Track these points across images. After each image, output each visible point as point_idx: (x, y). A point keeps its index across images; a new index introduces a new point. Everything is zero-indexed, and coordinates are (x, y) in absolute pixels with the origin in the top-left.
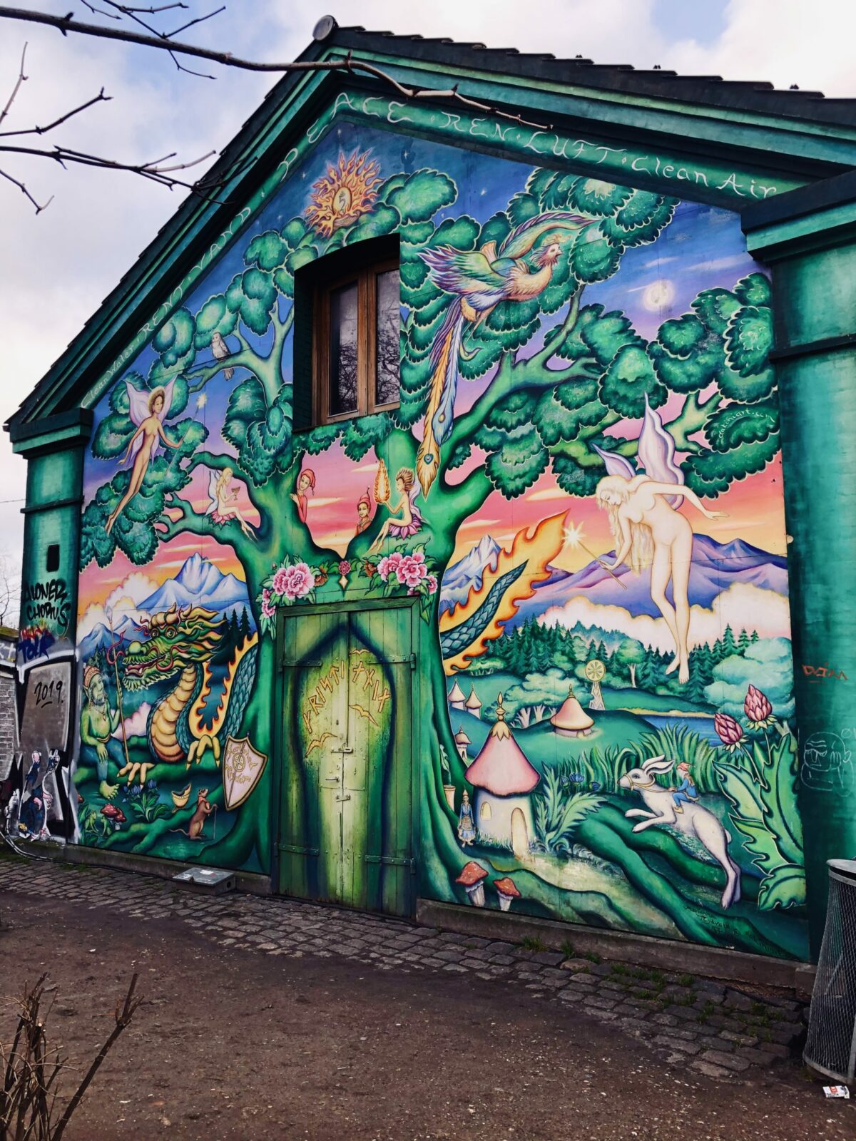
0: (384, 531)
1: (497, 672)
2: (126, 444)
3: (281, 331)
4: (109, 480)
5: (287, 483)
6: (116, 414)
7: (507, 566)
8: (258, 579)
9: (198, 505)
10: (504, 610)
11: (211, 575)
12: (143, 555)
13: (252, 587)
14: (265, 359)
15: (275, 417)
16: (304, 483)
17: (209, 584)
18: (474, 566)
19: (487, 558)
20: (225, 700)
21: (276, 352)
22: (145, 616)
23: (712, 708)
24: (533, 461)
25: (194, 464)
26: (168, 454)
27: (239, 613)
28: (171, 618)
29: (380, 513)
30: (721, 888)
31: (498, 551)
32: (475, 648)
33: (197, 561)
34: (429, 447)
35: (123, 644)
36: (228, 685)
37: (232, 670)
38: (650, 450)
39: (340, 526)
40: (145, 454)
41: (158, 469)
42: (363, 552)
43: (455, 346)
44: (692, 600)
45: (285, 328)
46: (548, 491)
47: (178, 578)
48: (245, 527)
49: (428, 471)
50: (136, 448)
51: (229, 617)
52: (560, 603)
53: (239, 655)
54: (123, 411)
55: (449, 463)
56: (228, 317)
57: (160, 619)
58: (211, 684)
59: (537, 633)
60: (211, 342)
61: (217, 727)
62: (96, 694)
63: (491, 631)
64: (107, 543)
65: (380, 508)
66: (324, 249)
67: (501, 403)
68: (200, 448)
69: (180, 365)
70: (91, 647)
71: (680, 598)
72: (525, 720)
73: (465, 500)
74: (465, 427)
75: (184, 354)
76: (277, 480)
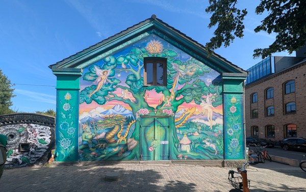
0: (164, 105)
1: (184, 128)
2: (95, 79)
3: (140, 67)
4: (90, 86)
5: (142, 95)
6: (91, 72)
7: (186, 113)
8: (135, 111)
9: (118, 95)
10: (186, 119)
11: (123, 109)
12: (102, 103)
13: (133, 112)
14: (137, 71)
15: (139, 82)
16: (146, 95)
17: (122, 110)
18: (181, 112)
19: (183, 111)
20: (127, 132)
21: (139, 71)
22: (103, 115)
23: (215, 132)
24: (191, 99)
25: (117, 87)
26: (109, 84)
27: (131, 116)
28: (111, 116)
29: (163, 103)
30: (215, 153)
31: (185, 111)
32: (181, 124)
33: (119, 106)
34: (173, 93)
35: (96, 121)
36: (128, 129)
37: (129, 126)
38: (208, 100)
39: (155, 103)
40: (102, 82)
41: (106, 86)
42: (160, 108)
43: (178, 79)
44: (213, 119)
45: (141, 67)
46: (193, 103)
47: (113, 108)
48: (131, 101)
49: (173, 97)
50: (98, 81)
51: (128, 117)
52: (195, 119)
53: (131, 124)
54: (93, 72)
55: (176, 97)
56: (126, 61)
57: (108, 116)
58: (123, 129)
59: (191, 122)
60: (121, 64)
61: (125, 136)
62: (87, 130)
63: (184, 122)
64: (90, 99)
65: (163, 102)
66: (150, 56)
67: (185, 90)
68: (119, 84)
69: (112, 67)
70: (85, 121)
71: (211, 119)
72: (189, 134)
73: (179, 102)
74: (180, 92)
75: (113, 65)
76: (140, 94)
